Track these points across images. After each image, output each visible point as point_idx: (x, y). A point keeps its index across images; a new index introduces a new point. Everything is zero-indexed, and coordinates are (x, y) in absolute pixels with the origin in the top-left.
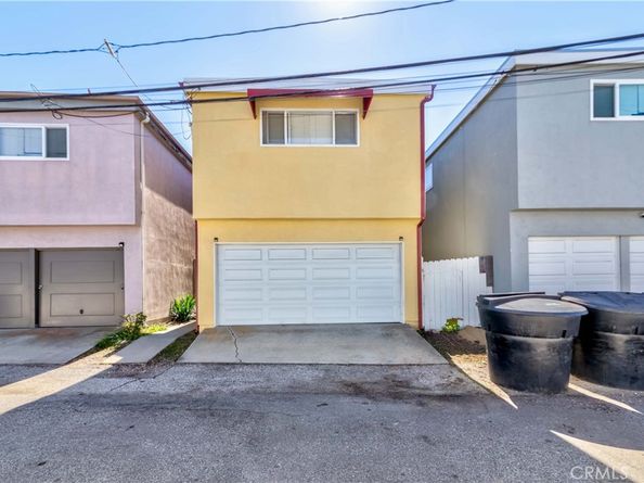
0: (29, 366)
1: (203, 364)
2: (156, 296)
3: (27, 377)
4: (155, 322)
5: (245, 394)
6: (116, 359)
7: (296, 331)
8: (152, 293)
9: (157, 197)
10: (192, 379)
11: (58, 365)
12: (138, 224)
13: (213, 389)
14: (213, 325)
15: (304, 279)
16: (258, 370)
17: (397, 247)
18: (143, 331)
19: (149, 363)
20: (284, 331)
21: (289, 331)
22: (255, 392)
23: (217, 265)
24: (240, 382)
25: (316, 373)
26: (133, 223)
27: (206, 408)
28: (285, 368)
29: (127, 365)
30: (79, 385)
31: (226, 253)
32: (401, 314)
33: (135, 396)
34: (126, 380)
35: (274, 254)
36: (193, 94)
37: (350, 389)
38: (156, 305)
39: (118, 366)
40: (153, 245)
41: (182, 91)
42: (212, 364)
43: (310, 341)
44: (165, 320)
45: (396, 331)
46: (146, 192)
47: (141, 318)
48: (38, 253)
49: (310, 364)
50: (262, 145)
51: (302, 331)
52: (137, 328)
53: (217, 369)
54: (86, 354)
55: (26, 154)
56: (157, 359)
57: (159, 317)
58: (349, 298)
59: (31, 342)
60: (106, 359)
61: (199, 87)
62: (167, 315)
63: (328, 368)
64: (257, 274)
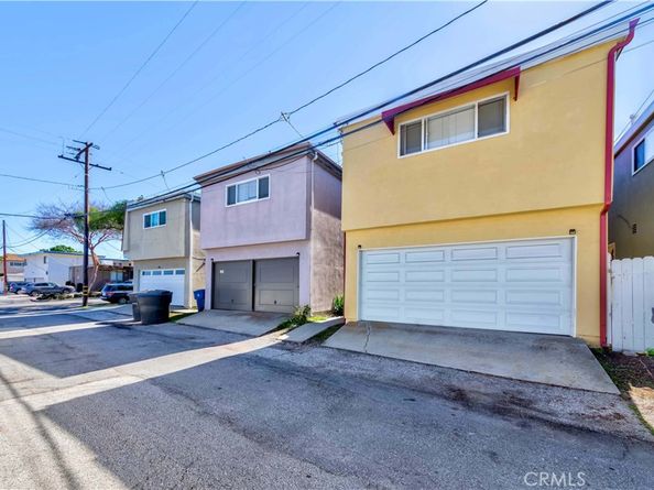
0: (242, 334)
1: (338, 349)
2: (321, 294)
3: (239, 341)
4: (320, 313)
5: (353, 377)
6: (285, 337)
7: (427, 332)
8: (317, 291)
9: (324, 215)
10: (324, 359)
11: (255, 337)
12: (308, 238)
13: (333, 368)
14: (356, 319)
15: (443, 281)
16: (376, 361)
17: (567, 242)
18: (309, 319)
19: (304, 343)
20: (416, 331)
21: (420, 332)
22: (362, 378)
23: (361, 268)
24: (355, 367)
25: (429, 373)
26: (304, 238)
27: (318, 380)
28: (401, 363)
29: (290, 342)
30: (259, 351)
31: (368, 258)
32: (571, 326)
33: (284, 363)
34: (284, 352)
35: (411, 257)
36: (344, 129)
37: (453, 394)
38: (321, 300)
39: (285, 341)
40: (319, 254)
41: (336, 129)
42: (344, 350)
43: (439, 342)
44: (328, 313)
45: (555, 344)
46: (315, 212)
47: (307, 309)
48: (254, 262)
49: (428, 365)
50: (399, 157)
51: (434, 333)
52: (304, 317)
53: (346, 355)
54: (271, 332)
55: (250, 199)
56: (310, 341)
57: (323, 309)
58: (495, 302)
59: (248, 320)
60: (281, 336)
61: (346, 122)
62: (330, 309)
63: (442, 371)
64: (395, 276)
